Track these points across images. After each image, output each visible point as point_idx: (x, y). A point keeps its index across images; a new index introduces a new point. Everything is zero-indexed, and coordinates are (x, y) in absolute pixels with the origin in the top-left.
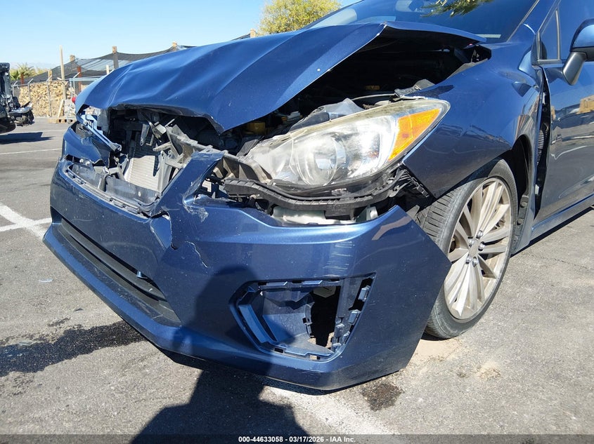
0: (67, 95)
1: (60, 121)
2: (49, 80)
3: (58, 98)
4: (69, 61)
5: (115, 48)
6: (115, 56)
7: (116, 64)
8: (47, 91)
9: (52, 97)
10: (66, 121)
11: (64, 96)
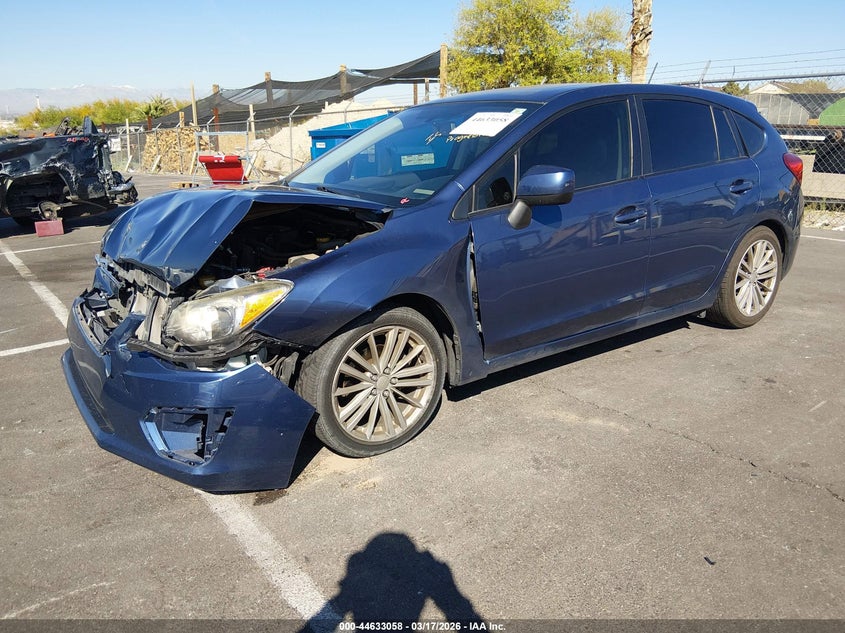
0: (200, 145)
1: (184, 185)
2: (181, 124)
3: (189, 149)
4: (212, 93)
5: (268, 74)
6: (269, 85)
7: (270, 95)
8: (178, 141)
9: (182, 149)
10: (191, 185)
11: (197, 146)
